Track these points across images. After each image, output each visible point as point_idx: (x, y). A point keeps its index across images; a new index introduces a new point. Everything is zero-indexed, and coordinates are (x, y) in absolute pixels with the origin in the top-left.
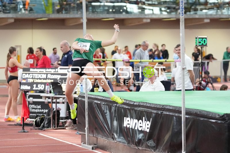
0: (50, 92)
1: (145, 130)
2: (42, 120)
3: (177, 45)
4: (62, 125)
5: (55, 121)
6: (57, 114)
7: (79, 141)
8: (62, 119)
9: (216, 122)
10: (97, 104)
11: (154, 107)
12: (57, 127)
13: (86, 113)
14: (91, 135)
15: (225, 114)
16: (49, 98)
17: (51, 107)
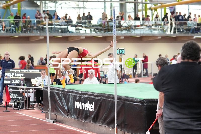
0: (24, 85)
1: (89, 110)
2: (18, 103)
3: (109, 54)
4: (31, 106)
5: (27, 104)
6: (28, 99)
7: (44, 117)
8: (32, 102)
9: (138, 105)
10: (56, 92)
11: (95, 95)
12: (28, 108)
13: (49, 99)
14: (52, 113)
15: (144, 99)
16: (23, 89)
17: (24, 95)
